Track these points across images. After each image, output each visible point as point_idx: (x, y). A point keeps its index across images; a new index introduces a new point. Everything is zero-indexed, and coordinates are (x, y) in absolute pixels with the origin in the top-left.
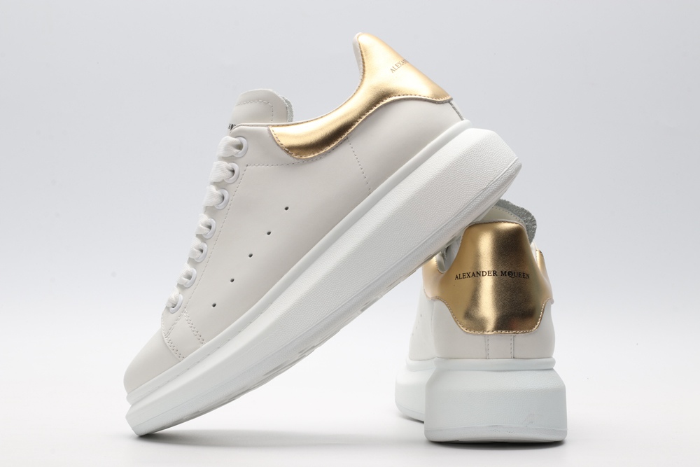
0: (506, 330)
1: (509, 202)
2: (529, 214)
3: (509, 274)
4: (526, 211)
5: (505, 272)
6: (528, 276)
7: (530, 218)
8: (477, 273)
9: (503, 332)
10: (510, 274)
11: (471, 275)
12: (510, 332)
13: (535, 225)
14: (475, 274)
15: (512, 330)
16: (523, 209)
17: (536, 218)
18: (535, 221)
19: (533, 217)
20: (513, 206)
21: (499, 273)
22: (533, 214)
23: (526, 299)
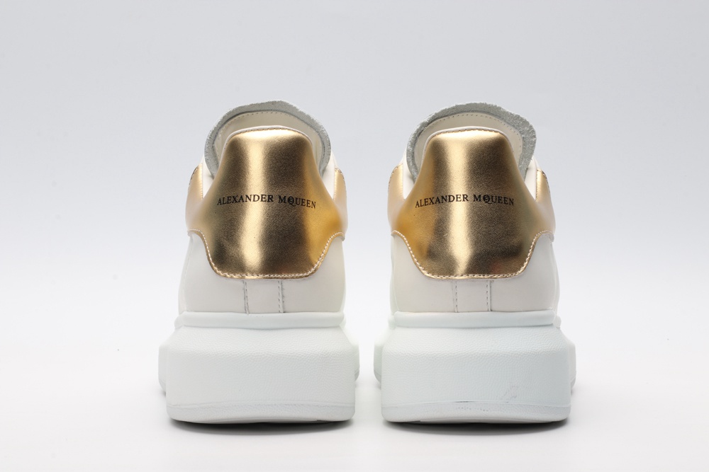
0: (480, 273)
1: (500, 108)
2: (525, 123)
3: (484, 199)
4: (522, 119)
5: (480, 196)
6: (512, 202)
7: (527, 129)
8: (443, 197)
9: (476, 276)
10: (487, 198)
11: (434, 201)
12: (486, 276)
13: (535, 136)
14: (440, 199)
15: (488, 273)
16: (518, 117)
17: (535, 128)
18: (534, 131)
19: (531, 127)
20: (506, 113)
21: (471, 198)
22: (531, 123)
23: (507, 232)
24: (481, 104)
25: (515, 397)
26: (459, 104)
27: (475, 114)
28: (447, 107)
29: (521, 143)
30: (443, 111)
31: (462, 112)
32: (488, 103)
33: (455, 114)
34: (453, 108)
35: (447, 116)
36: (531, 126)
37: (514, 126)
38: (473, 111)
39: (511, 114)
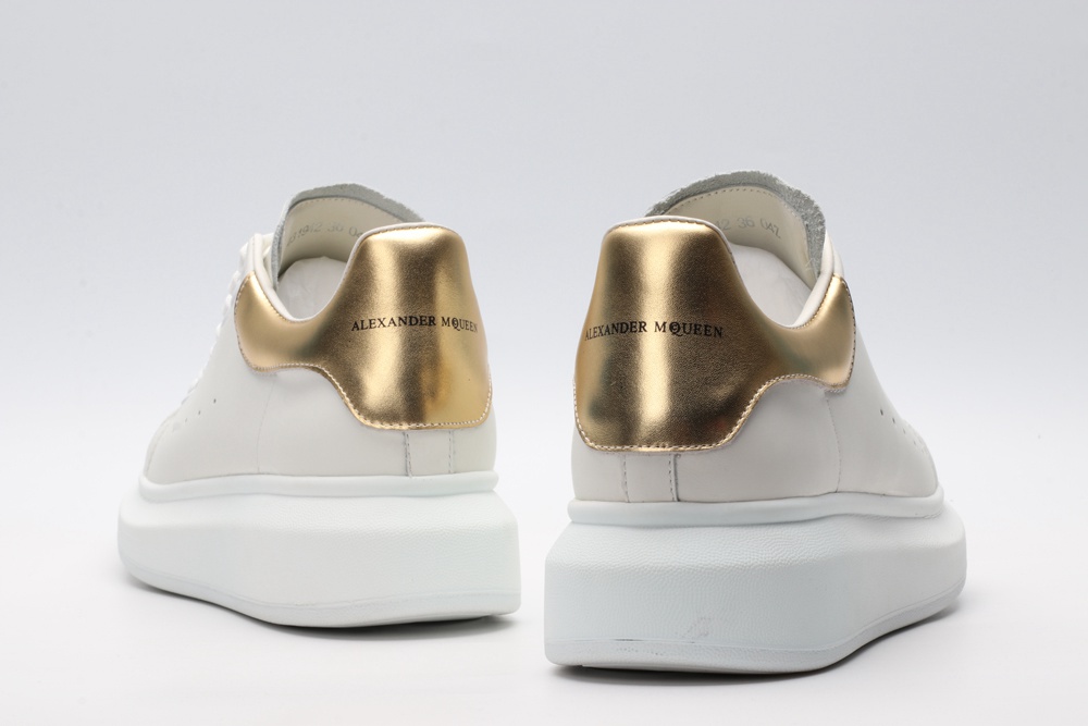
1: (775, 179)
2: (809, 202)
3: (671, 328)
4: (803, 196)
5: (665, 324)
6: (719, 332)
7: (810, 211)
8: (613, 326)
10: (676, 327)
11: (603, 330)
12: (667, 449)
13: (822, 223)
16: (798, 193)
17: (823, 210)
18: (820, 215)
21: (651, 326)
22: (817, 203)
23: (706, 379)
24: (752, 172)
25: (706, 635)
26: (720, 174)
27: (749, 188)
28: (702, 179)
29: (804, 233)
30: (695, 185)
31: (728, 185)
32: (762, 171)
33: (718, 188)
34: (712, 180)
35: (705, 192)
36: (817, 208)
37: (794, 207)
38: (744, 184)
39: (789, 189)
